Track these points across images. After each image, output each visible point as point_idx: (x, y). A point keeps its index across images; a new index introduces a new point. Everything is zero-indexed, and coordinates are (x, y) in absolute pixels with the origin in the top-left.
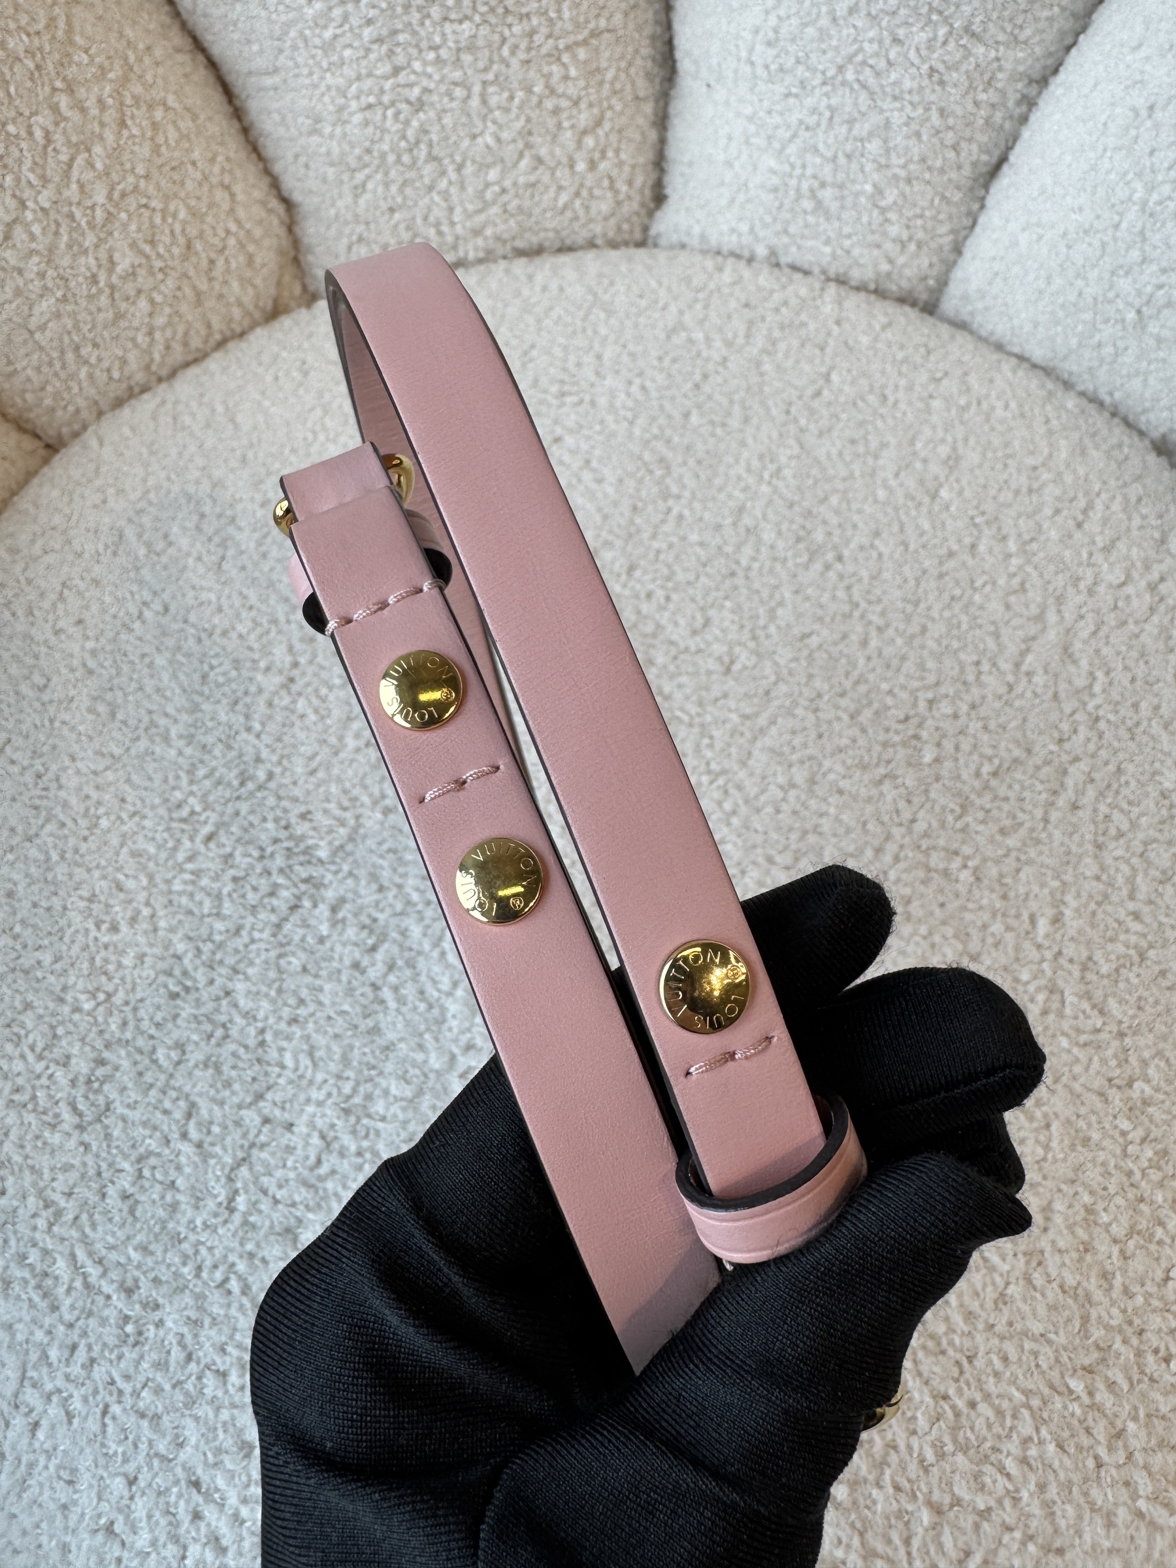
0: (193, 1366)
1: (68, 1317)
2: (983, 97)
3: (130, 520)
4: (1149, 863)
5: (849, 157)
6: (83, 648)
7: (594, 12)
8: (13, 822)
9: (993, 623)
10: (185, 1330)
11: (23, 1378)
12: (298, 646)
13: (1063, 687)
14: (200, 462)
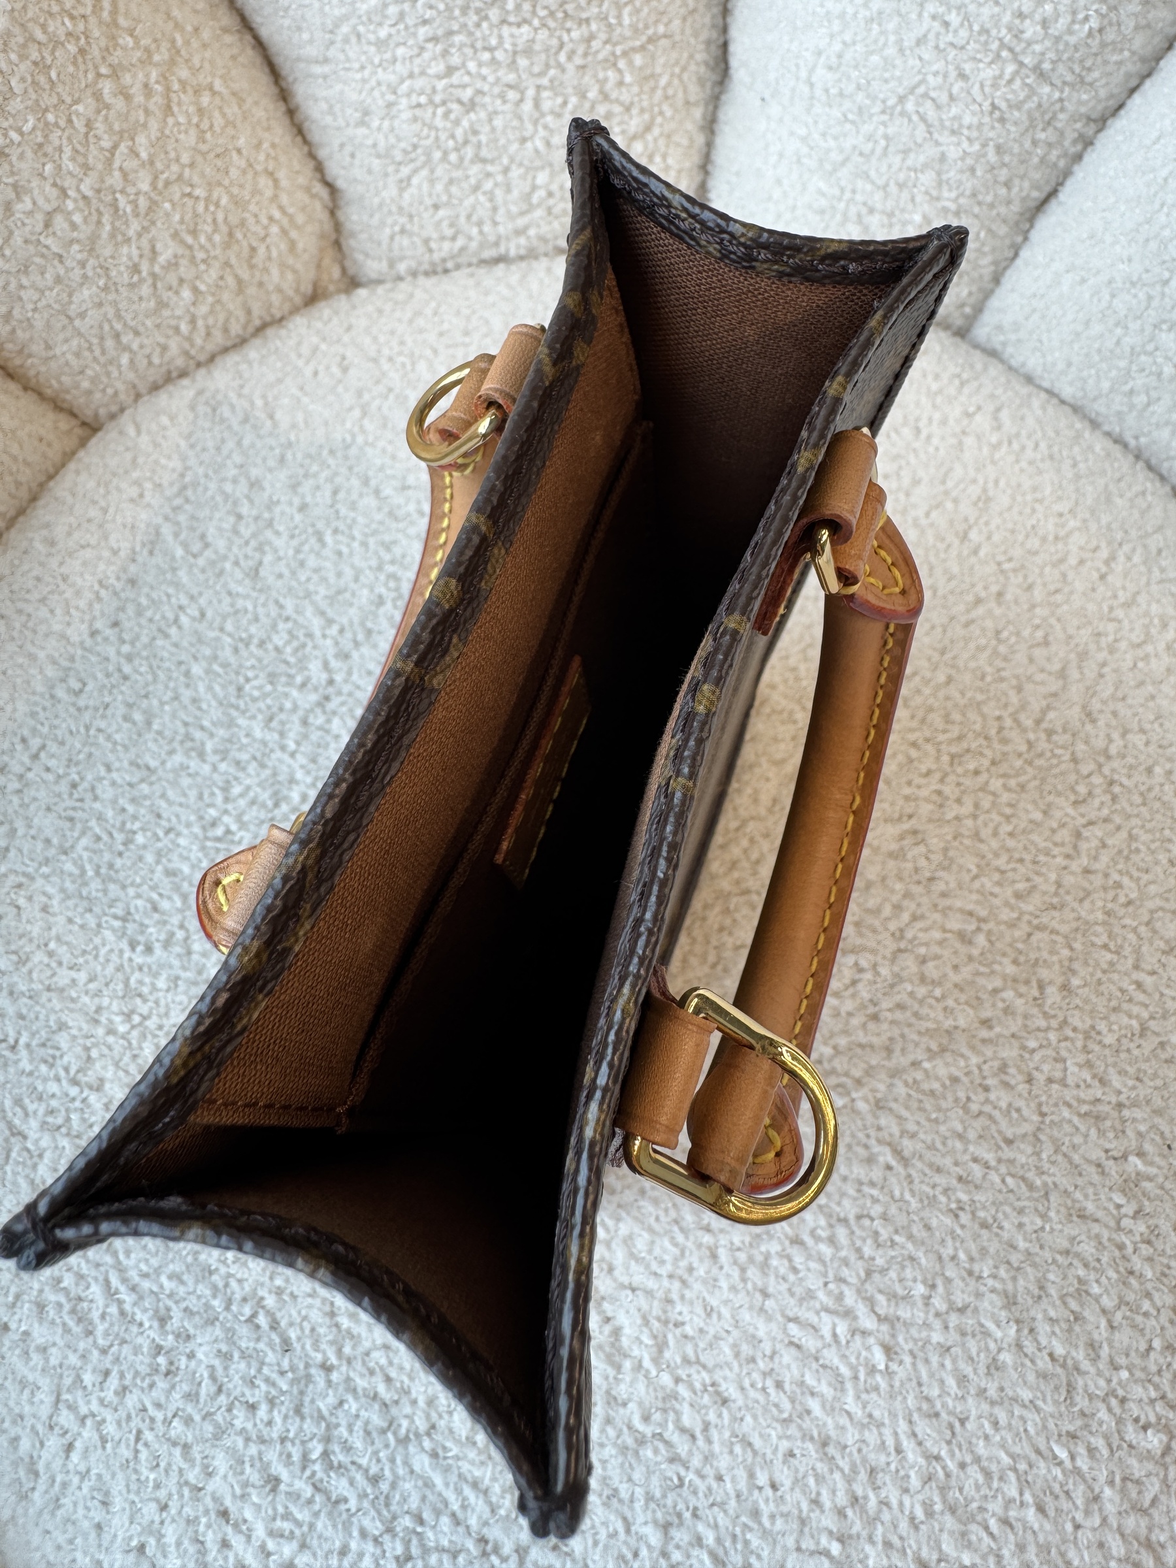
0: (223, 1399)
1: (101, 1342)
2: (1042, 136)
3: (166, 518)
4: (1155, 932)
5: (901, 186)
6: (119, 653)
7: (653, 17)
8: (48, 832)
9: (1017, 677)
10: (217, 1362)
11: (58, 1401)
12: (334, 663)
13: (1081, 747)
14: (238, 459)
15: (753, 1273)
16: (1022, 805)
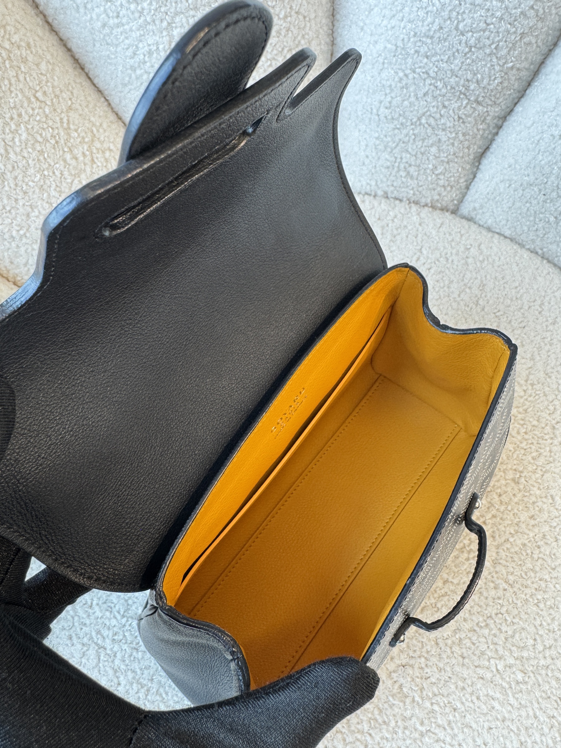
15: (456, 649)
16: (527, 419)
